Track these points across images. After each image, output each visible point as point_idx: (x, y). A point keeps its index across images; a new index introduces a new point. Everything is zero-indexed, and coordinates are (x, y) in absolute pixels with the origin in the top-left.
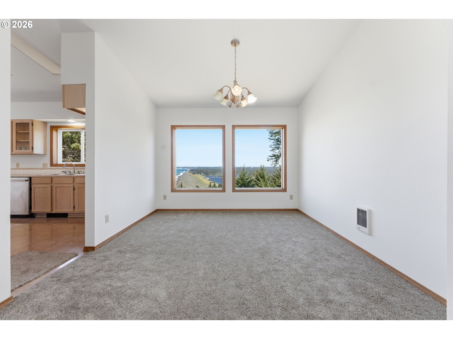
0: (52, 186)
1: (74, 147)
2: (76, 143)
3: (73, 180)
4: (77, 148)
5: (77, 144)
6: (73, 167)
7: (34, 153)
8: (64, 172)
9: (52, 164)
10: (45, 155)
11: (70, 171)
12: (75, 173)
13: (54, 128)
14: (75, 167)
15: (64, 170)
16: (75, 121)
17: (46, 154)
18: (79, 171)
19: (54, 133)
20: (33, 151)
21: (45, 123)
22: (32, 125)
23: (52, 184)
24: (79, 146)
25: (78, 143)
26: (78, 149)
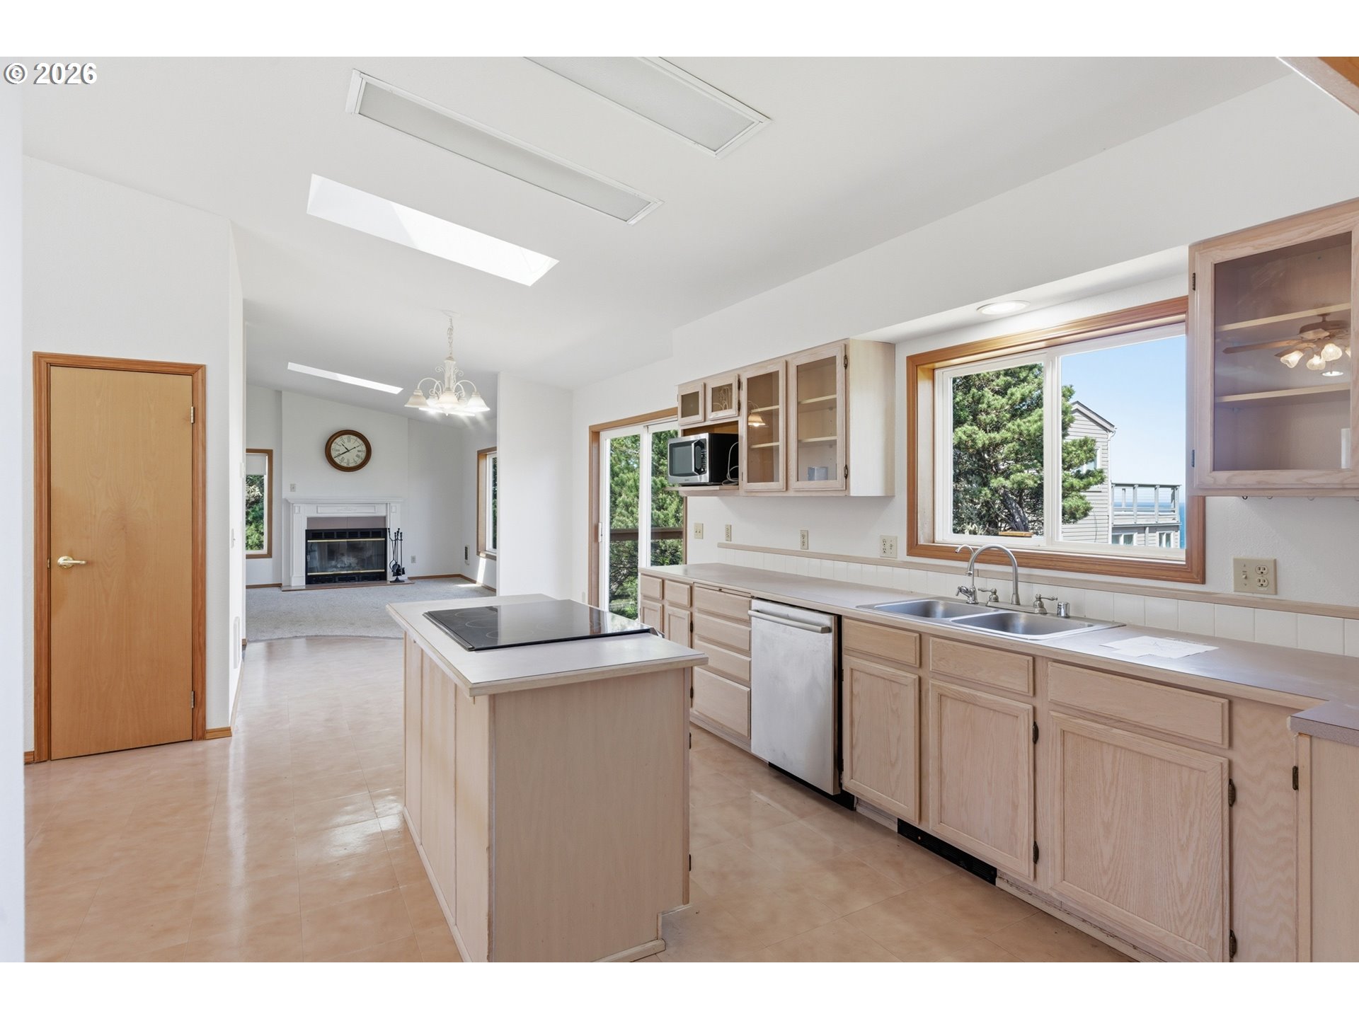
0: (923, 681)
1: (960, 438)
2: (966, 425)
3: (1031, 676)
4: (970, 443)
5: (970, 428)
6: (1009, 569)
7: (853, 493)
8: (967, 592)
9: (914, 547)
10: (887, 499)
11: (995, 593)
12: (1018, 603)
13: (923, 365)
14: (1021, 570)
15: (967, 583)
16: (1022, 306)
17: (893, 496)
18: (1040, 599)
19: (924, 387)
20: (847, 487)
21: (889, 347)
22: (846, 366)
23: (921, 673)
24: (974, 436)
25: (971, 425)
26: (972, 447)
